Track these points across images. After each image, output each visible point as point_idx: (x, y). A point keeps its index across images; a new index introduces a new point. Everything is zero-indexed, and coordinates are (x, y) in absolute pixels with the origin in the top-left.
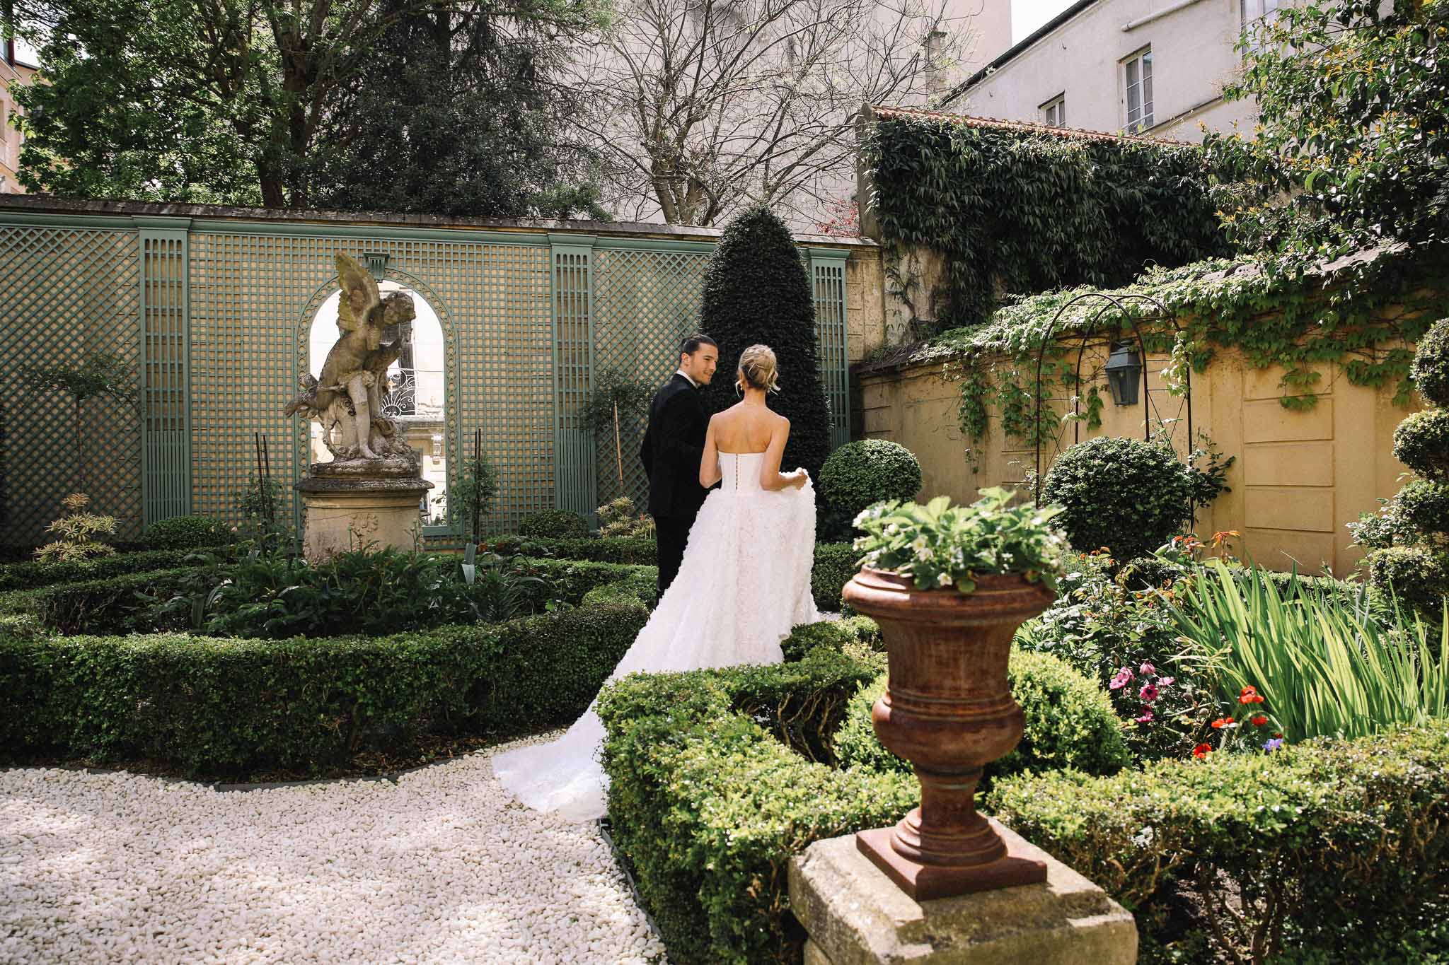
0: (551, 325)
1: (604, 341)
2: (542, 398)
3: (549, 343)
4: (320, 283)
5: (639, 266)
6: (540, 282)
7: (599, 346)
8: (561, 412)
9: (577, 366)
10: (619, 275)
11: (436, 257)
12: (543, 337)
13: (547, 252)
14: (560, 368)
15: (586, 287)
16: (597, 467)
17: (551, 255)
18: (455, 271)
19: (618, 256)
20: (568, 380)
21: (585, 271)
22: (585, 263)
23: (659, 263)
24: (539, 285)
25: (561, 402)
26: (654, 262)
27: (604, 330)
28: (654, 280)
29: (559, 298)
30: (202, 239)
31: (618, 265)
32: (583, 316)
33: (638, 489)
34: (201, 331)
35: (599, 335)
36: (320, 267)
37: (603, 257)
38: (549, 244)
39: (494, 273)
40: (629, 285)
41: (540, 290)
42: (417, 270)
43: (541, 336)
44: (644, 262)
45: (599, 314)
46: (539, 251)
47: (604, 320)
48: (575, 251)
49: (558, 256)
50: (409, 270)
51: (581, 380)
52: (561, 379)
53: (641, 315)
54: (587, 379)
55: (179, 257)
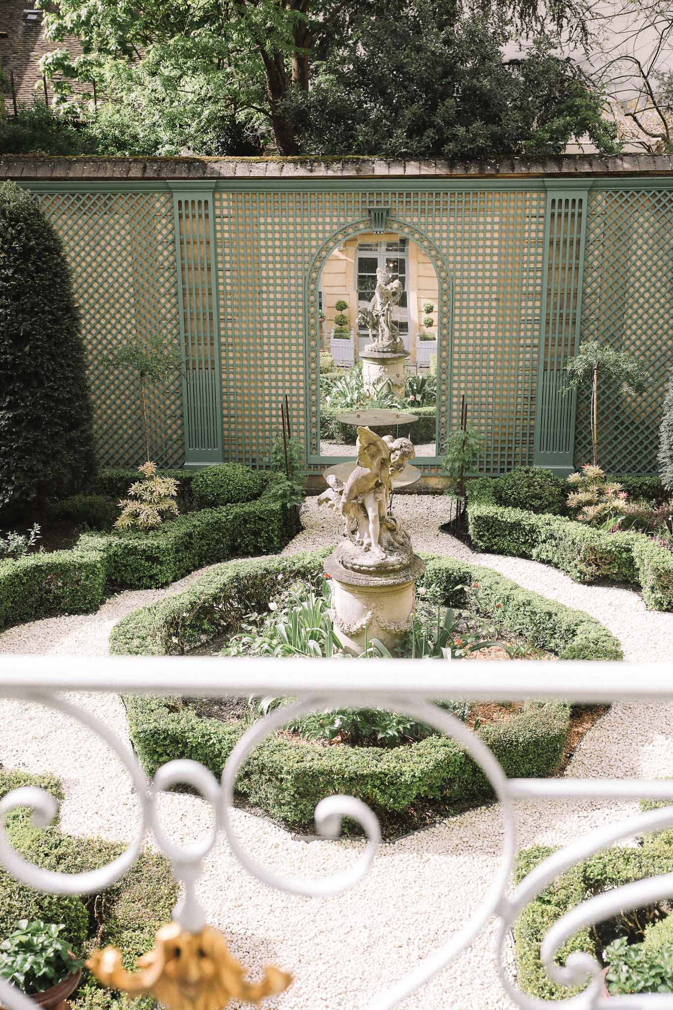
0: (541, 270)
1: (594, 285)
2: (529, 341)
3: (538, 288)
4: (327, 235)
5: (636, 207)
6: (534, 227)
7: (589, 290)
8: (546, 355)
9: (564, 312)
10: (615, 217)
11: (434, 206)
12: (533, 282)
13: (543, 195)
14: (548, 315)
15: (579, 232)
16: (578, 408)
17: (545, 200)
18: (452, 220)
19: (616, 196)
20: (554, 324)
21: (580, 215)
22: (580, 206)
23: (659, 201)
24: (533, 230)
25: (547, 345)
26: (654, 201)
27: (595, 274)
28: (652, 219)
29: (551, 243)
30: (225, 196)
31: (616, 206)
32: (574, 261)
33: (616, 428)
34: (227, 282)
35: (589, 280)
36: (328, 220)
37: (599, 197)
38: (544, 189)
39: (489, 219)
40: (625, 227)
41: (533, 235)
42: (415, 220)
43: (531, 281)
44: (642, 200)
45: (591, 258)
46: (535, 196)
47: (596, 264)
48: (571, 195)
49: (554, 201)
50: (408, 219)
51: (567, 323)
52: (548, 323)
53: (634, 258)
54: (574, 323)
55: (207, 216)
